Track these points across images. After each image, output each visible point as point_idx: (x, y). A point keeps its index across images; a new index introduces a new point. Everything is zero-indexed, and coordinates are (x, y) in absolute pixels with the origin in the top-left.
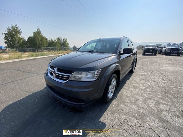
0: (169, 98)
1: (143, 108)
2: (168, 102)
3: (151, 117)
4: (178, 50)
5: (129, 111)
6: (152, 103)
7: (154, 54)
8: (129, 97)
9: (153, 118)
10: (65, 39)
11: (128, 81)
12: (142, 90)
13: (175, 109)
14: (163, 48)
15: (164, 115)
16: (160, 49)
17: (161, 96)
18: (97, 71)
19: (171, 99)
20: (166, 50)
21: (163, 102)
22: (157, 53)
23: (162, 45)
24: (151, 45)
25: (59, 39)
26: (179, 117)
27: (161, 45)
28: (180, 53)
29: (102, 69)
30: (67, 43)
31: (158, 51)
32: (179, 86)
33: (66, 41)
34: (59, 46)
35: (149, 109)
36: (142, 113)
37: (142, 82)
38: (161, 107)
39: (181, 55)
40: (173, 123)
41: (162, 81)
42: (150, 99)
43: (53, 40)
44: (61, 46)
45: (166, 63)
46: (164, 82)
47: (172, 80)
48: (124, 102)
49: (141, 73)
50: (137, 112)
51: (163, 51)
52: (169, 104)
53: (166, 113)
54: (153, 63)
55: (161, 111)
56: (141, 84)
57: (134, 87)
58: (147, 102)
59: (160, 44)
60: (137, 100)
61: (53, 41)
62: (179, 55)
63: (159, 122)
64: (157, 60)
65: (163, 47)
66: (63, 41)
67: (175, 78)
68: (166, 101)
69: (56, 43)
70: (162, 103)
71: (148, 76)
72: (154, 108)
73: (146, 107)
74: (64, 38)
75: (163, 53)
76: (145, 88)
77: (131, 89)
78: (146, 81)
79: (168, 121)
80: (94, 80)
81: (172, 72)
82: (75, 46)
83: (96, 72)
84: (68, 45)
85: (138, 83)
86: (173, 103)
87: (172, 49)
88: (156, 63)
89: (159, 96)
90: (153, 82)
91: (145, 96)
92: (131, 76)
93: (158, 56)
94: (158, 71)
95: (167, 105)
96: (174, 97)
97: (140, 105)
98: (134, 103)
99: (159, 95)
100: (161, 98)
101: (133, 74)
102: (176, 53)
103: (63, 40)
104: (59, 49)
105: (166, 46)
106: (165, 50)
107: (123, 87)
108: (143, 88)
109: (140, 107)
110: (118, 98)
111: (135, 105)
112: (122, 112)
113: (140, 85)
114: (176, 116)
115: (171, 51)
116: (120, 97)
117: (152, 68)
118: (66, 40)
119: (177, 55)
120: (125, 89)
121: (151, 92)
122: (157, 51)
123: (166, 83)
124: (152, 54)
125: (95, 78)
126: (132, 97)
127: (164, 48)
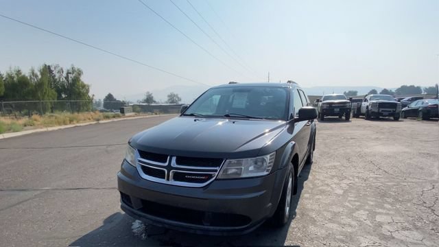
0: (389, 203)
1: (350, 226)
2: (389, 210)
3: (365, 236)
4: (394, 105)
5: (327, 233)
6: (362, 214)
7: (344, 118)
8: (319, 213)
9: (369, 237)
10: (74, 71)
11: (306, 182)
12: (338, 195)
13: (402, 219)
14: (363, 103)
15: (386, 229)
16: (355, 104)
17: (375, 201)
18: (268, 156)
19: (391, 204)
20: (370, 107)
21: (380, 210)
22: (351, 115)
23: (359, 94)
24: (335, 95)
25: (47, 70)
26: (410, 229)
27: (355, 93)
28: (398, 114)
29: (276, 151)
30: (84, 86)
31: (352, 111)
32: (404, 182)
33: (76, 80)
34: (50, 97)
35: (360, 226)
36: (350, 233)
37: (336, 180)
38: (379, 218)
39: (402, 118)
40: (403, 238)
41: (372, 175)
42: (358, 210)
43: (26, 72)
44: (59, 97)
45: (373, 137)
46: (377, 178)
47: (391, 172)
48: (314, 222)
49: (328, 163)
50: (342, 233)
51: (364, 110)
52: (391, 212)
53: (388, 227)
54: (348, 140)
55: (380, 225)
56: (334, 186)
57: (322, 192)
58: (354, 215)
59: (354, 90)
60: (336, 214)
61: (24, 77)
62: (396, 119)
63: (380, 242)
64: (353, 132)
65: (361, 101)
66: (67, 78)
67: (394, 168)
68: (384, 208)
69: (40, 85)
70: (379, 213)
71: (343, 168)
72: (368, 222)
73: (354, 223)
74: (69, 67)
75: (363, 114)
76: (344, 192)
77: (317, 197)
78: (342, 178)
79: (393, 238)
80: (265, 173)
81: (388, 157)
82: (110, 97)
83: (268, 158)
84: (88, 91)
85: (328, 185)
86: (397, 210)
87: (381, 105)
88: (352, 139)
89: (372, 203)
90: (357, 180)
91: (347, 206)
92: (309, 173)
93: (354, 121)
94: (360, 156)
95: (388, 214)
96: (397, 200)
97: (342, 221)
98: (331, 221)
99: (372, 201)
100: (376, 206)
101: (313, 167)
102: (390, 115)
103: (65, 75)
104: (50, 106)
105: (368, 98)
106: (367, 107)
107: (301, 196)
108: (341, 192)
109: (344, 225)
110: (298, 216)
111: (334, 222)
112: (316, 238)
113: (332, 188)
114: (404, 229)
115: (381, 110)
116: (303, 214)
117: (348, 151)
118: (79, 75)
119: (392, 118)
120: (307, 198)
121: (356, 197)
122: (350, 109)
123: (379, 178)
124: (340, 117)
125: (267, 171)
126: (325, 210)
127: (365, 101)
